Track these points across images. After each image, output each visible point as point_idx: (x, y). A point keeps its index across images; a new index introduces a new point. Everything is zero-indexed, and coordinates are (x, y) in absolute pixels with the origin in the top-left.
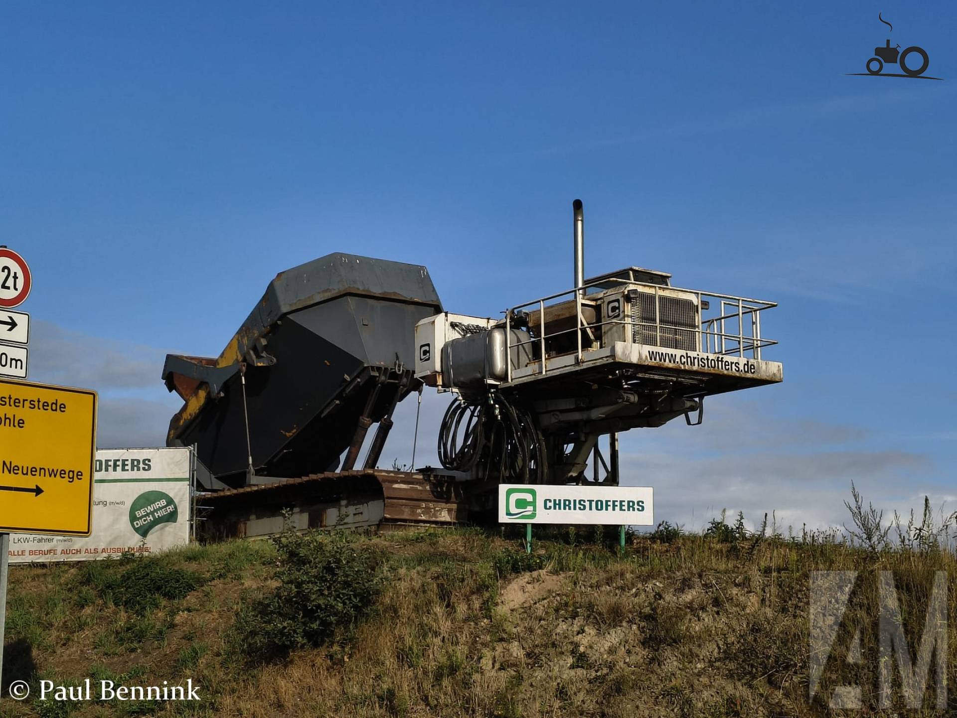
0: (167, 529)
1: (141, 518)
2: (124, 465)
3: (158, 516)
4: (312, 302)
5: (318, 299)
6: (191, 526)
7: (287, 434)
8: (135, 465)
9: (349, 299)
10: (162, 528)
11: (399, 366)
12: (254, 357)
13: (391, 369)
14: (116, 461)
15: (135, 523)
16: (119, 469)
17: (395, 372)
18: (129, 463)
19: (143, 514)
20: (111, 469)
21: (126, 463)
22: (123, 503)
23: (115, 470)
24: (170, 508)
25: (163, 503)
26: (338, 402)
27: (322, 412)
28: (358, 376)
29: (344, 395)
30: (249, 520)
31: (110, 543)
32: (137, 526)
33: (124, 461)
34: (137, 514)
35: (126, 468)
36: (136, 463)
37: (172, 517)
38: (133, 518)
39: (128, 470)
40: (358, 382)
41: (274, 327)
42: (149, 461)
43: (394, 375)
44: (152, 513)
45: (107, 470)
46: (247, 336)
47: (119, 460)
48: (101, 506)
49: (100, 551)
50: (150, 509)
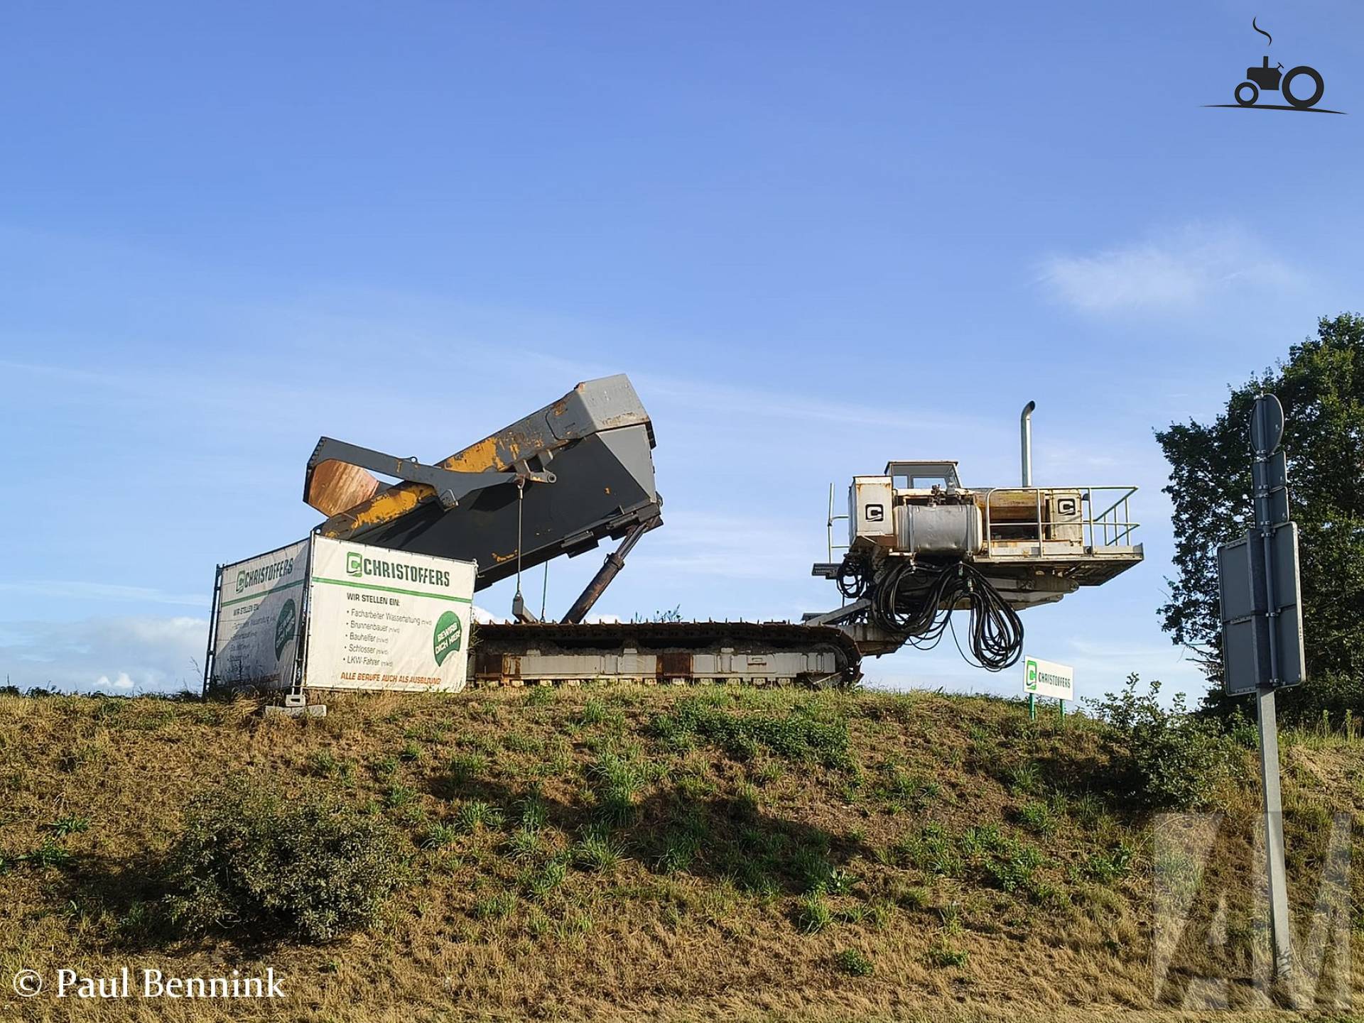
0: (453, 658)
1: (440, 642)
2: (431, 577)
3: (450, 642)
4: (621, 424)
5: (625, 422)
7: (499, 559)
8: (439, 578)
10: (450, 657)
12: (528, 469)
14: (425, 571)
15: (436, 648)
16: (427, 581)
18: (435, 574)
19: (442, 638)
20: (422, 580)
21: (433, 574)
22: (430, 622)
23: (424, 581)
24: (457, 635)
25: (453, 626)
26: (592, 534)
27: (563, 542)
29: (608, 528)
30: (525, 655)
32: (436, 652)
33: (431, 571)
34: (438, 638)
35: (433, 580)
36: (439, 575)
37: (458, 644)
38: (436, 641)
39: (434, 583)
40: (636, 518)
41: (575, 441)
42: (449, 574)
44: (447, 638)
45: (420, 580)
46: (519, 444)
47: (427, 570)
48: (415, 624)
49: (409, 679)
50: (447, 632)
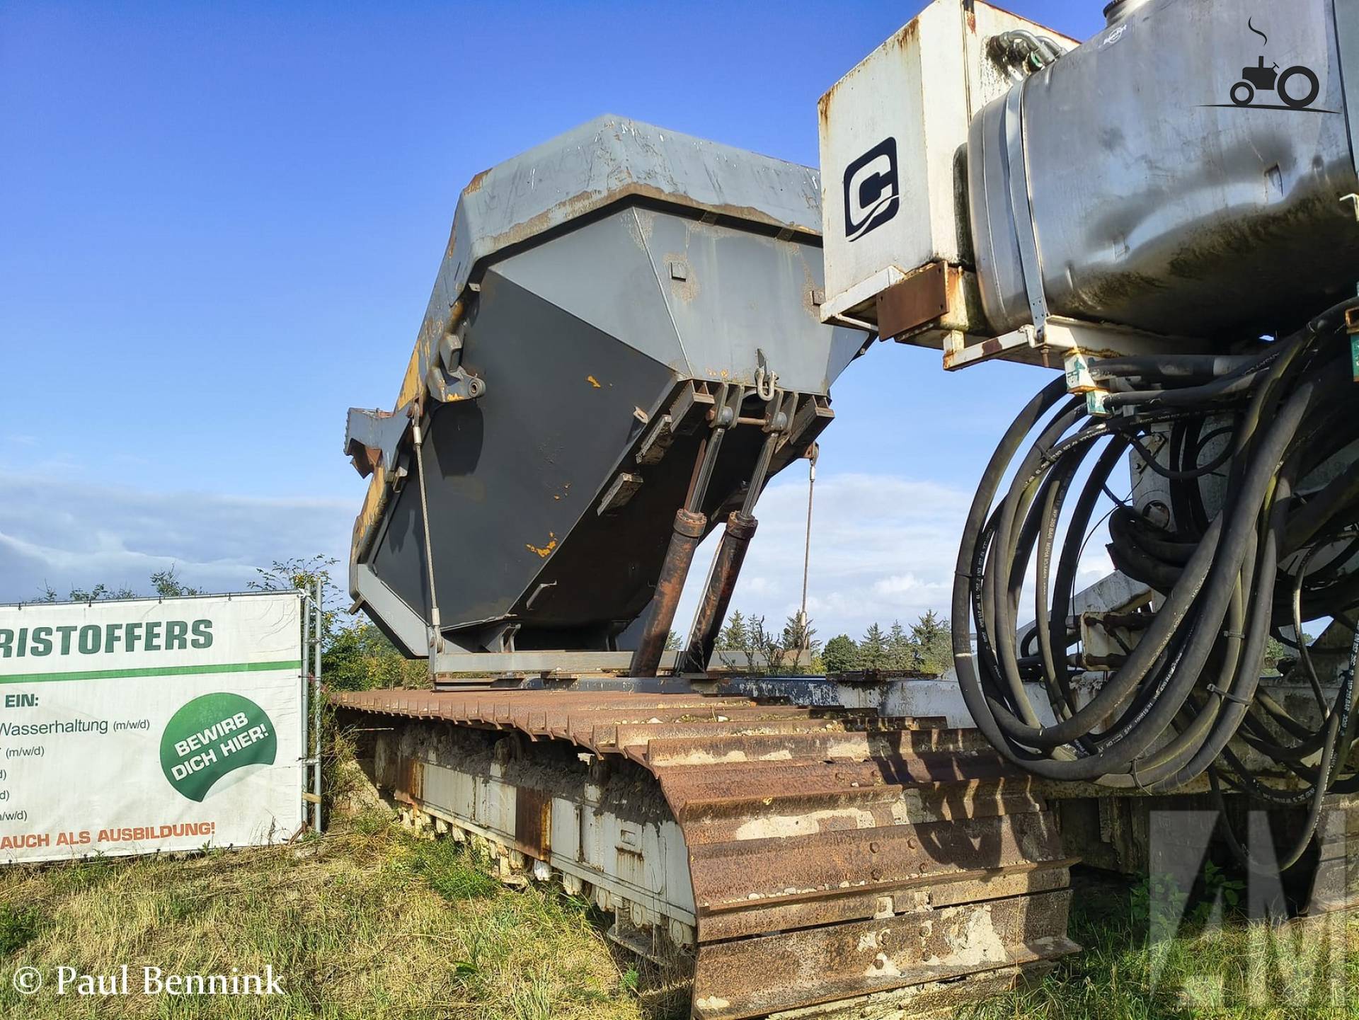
0: (252, 779)
1: (188, 758)
2: (151, 635)
3: (229, 751)
4: (545, 227)
5: (559, 218)
6: (311, 769)
7: (540, 551)
8: (176, 635)
9: (636, 213)
10: (240, 779)
11: (766, 383)
12: (441, 381)
13: (748, 389)
14: (131, 628)
15: (174, 770)
16: (139, 645)
17: (757, 395)
18: (162, 630)
19: (193, 748)
20: (120, 646)
21: (156, 630)
22: (144, 724)
23: (130, 647)
24: (257, 733)
25: (240, 719)
26: (627, 477)
28: (665, 409)
29: (639, 460)
30: (427, 760)
31: (118, 817)
32: (178, 778)
33: (151, 626)
34: (179, 750)
35: (156, 642)
36: (177, 630)
37: (263, 752)
38: (169, 760)
39: (158, 647)
40: (667, 424)
41: (465, 299)
42: (208, 623)
43: (754, 405)
44: (213, 745)
45: (110, 649)
46: (430, 339)
47: (139, 625)
48: (95, 731)
49: (94, 836)
50: (209, 736)
